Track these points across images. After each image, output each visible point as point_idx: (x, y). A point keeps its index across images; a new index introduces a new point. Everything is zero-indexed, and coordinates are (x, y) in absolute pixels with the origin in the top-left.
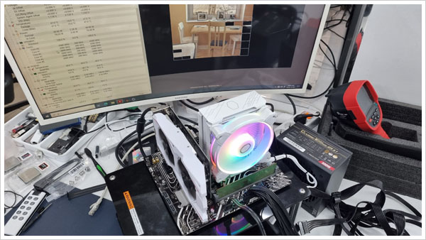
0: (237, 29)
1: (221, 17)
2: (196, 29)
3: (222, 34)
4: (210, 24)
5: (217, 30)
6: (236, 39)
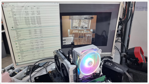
0: (88, 32)
1: (82, 28)
2: (74, 32)
3: (82, 34)
4: (79, 30)
5: (81, 32)
6: (87, 36)
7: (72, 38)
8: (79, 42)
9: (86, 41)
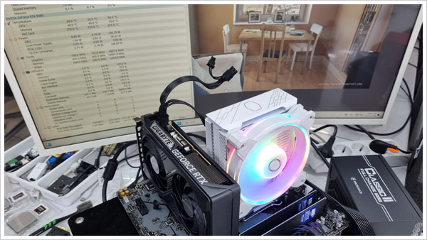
0: (300, 35)
2: (245, 33)
3: (278, 42)
4: (264, 28)
5: (273, 36)
6: (296, 49)
7: (239, 57)
8: (264, 72)
9: (292, 69)
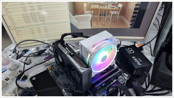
0: (114, 8)
4: (100, 5)
6: (112, 13)
7: (90, 15)
